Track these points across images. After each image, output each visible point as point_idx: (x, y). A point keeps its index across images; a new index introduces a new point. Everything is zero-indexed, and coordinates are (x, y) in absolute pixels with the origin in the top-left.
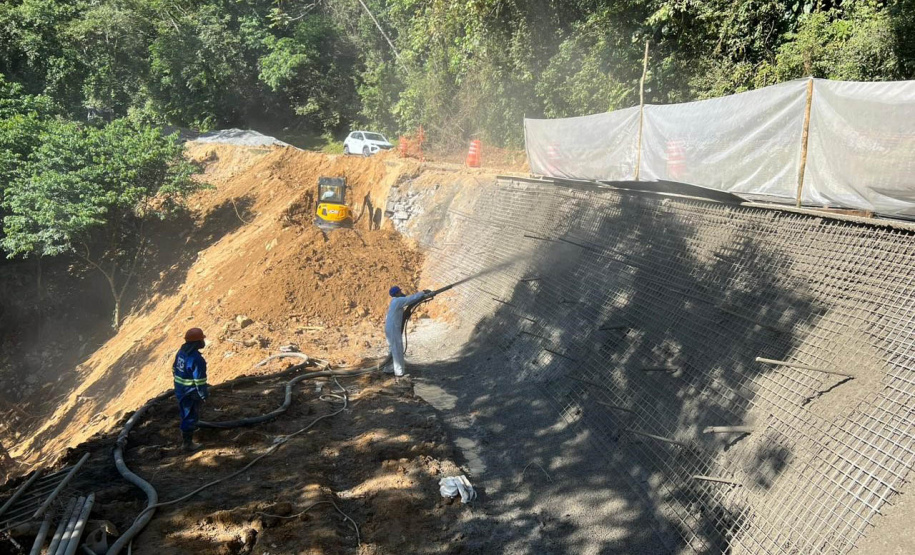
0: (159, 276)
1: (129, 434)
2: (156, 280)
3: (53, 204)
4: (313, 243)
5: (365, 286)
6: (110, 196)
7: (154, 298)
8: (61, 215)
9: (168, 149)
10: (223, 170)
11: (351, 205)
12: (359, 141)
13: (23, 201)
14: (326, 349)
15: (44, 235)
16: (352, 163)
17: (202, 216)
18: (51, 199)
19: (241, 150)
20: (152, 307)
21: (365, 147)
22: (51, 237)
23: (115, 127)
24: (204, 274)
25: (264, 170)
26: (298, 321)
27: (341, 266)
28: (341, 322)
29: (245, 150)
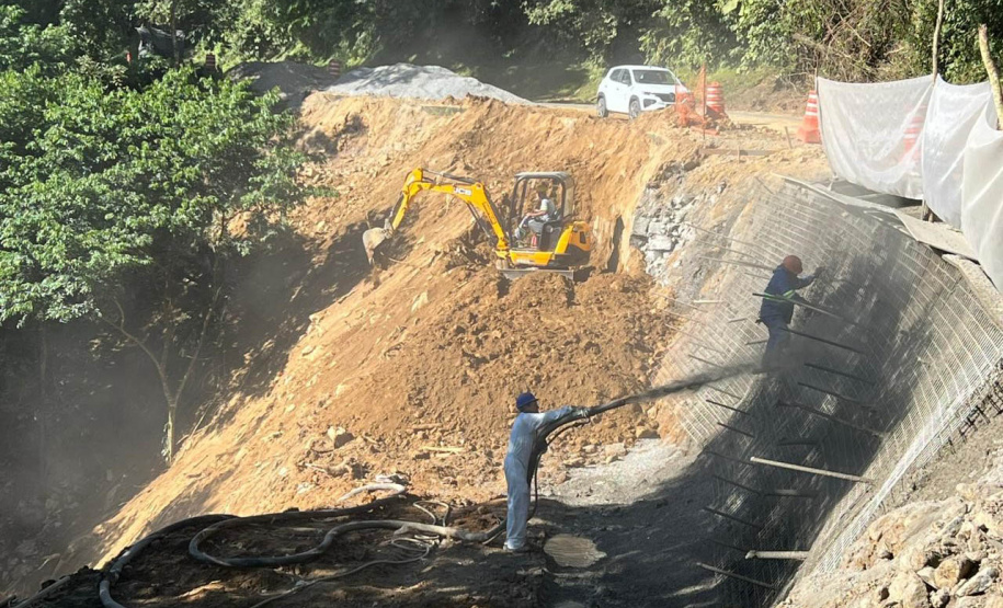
0: (244, 359)
1: (123, 569)
2: (237, 368)
3: (65, 231)
4: (477, 300)
5: (549, 378)
6: (157, 215)
7: (232, 403)
8: (76, 250)
9: (259, 123)
10: (374, 151)
11: (589, 219)
12: (623, 87)
13: (18, 228)
14: (455, 483)
15: (50, 284)
16: (599, 136)
17: (325, 247)
18: (62, 222)
19: (409, 108)
20: (229, 417)
21: (634, 99)
22: (61, 289)
23: (170, 84)
24: (311, 357)
25: (444, 151)
26: (425, 437)
27: (514, 343)
28: (497, 441)
29: (417, 109)
